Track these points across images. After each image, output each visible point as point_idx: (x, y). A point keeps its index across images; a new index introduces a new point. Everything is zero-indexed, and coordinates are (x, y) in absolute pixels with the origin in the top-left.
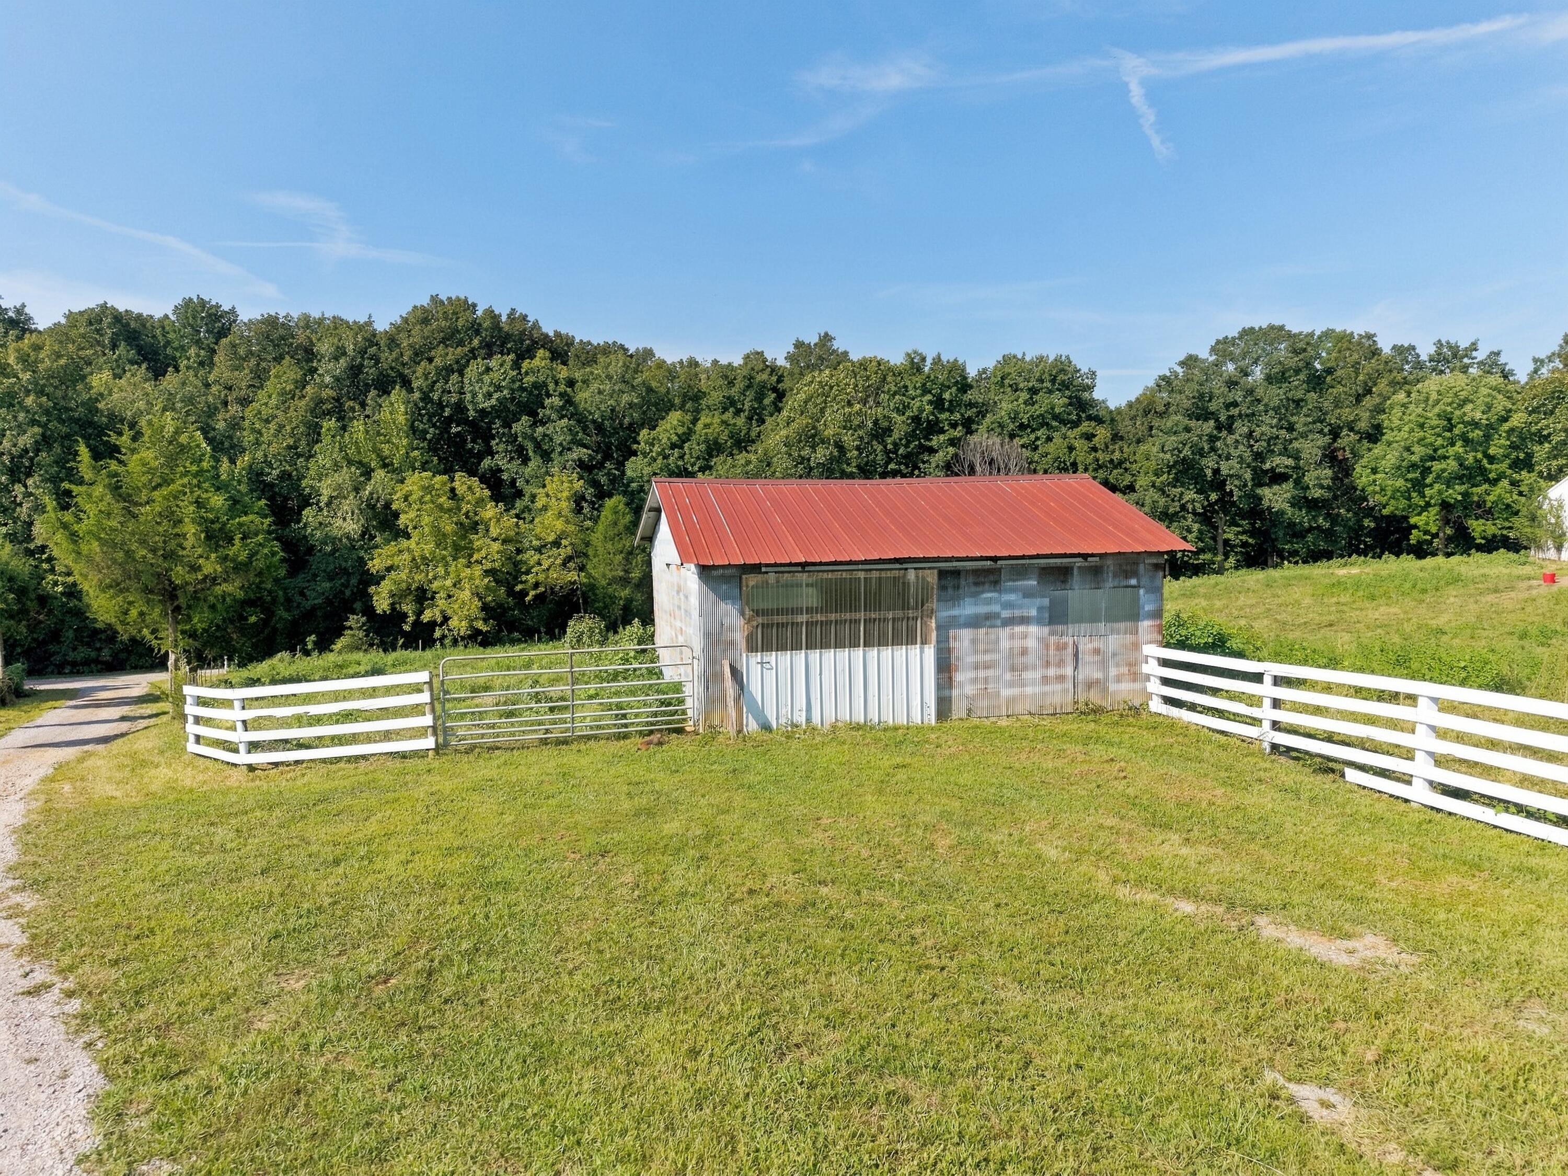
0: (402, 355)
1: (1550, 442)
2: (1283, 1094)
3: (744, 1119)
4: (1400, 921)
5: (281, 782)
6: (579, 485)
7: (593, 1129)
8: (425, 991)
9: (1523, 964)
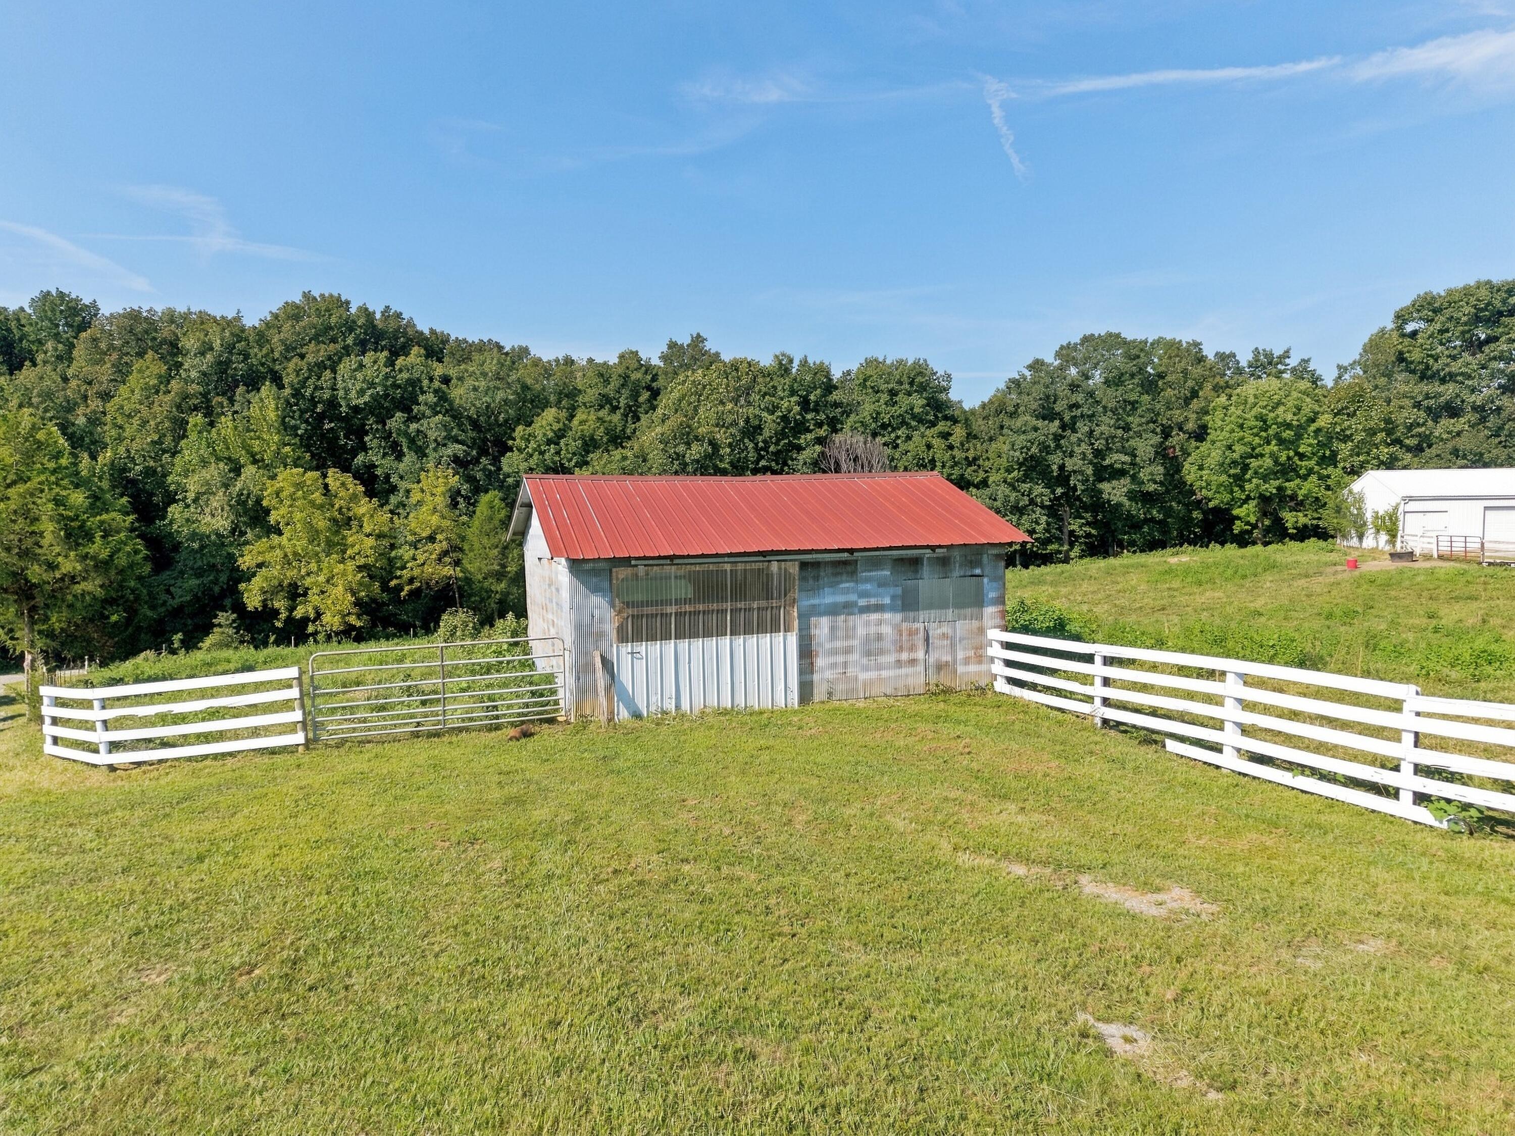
0: (272, 351)
1: (1352, 441)
2: (1092, 1032)
3: (599, 1081)
4: (1204, 875)
5: (143, 782)
6: (454, 481)
7: (454, 1099)
8: (289, 980)
9: (1305, 909)
